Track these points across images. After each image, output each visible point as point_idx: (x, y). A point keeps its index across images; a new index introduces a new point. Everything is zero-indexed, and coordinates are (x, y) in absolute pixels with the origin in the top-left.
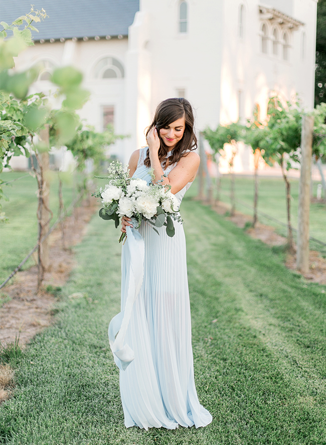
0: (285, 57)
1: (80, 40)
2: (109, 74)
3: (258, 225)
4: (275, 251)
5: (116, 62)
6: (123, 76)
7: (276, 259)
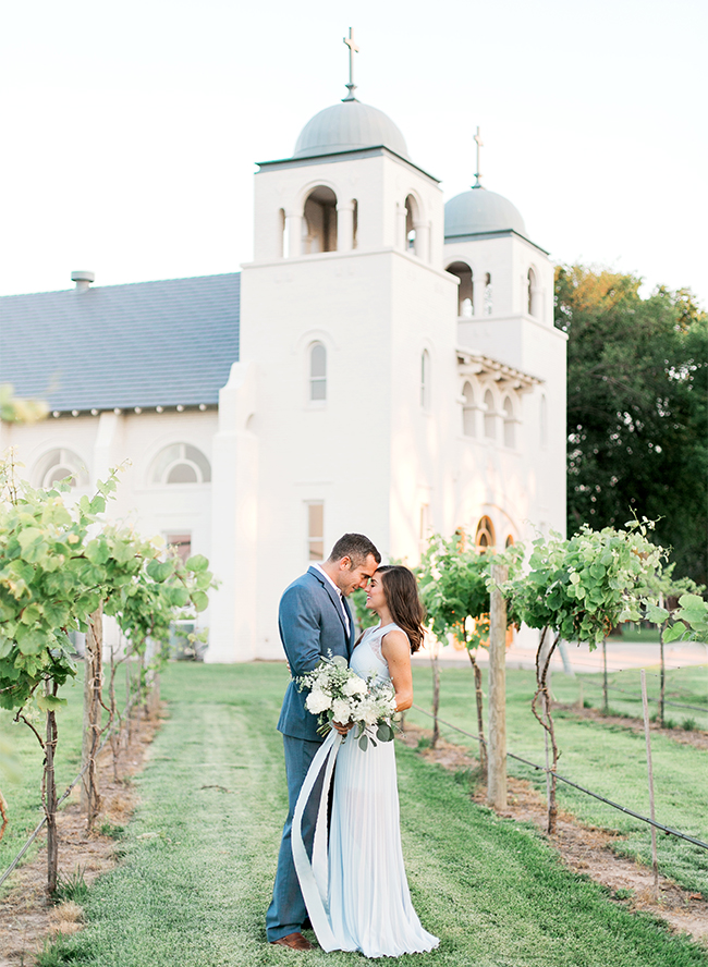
0: (509, 441)
1: (127, 412)
2: (180, 476)
3: (439, 744)
4: (459, 779)
5: (193, 453)
6: (207, 478)
7: (459, 791)
